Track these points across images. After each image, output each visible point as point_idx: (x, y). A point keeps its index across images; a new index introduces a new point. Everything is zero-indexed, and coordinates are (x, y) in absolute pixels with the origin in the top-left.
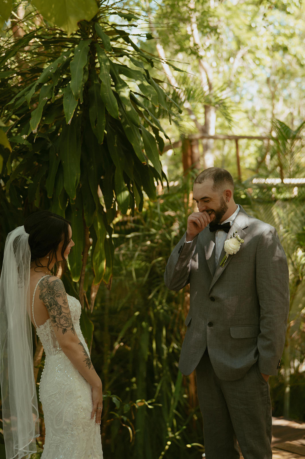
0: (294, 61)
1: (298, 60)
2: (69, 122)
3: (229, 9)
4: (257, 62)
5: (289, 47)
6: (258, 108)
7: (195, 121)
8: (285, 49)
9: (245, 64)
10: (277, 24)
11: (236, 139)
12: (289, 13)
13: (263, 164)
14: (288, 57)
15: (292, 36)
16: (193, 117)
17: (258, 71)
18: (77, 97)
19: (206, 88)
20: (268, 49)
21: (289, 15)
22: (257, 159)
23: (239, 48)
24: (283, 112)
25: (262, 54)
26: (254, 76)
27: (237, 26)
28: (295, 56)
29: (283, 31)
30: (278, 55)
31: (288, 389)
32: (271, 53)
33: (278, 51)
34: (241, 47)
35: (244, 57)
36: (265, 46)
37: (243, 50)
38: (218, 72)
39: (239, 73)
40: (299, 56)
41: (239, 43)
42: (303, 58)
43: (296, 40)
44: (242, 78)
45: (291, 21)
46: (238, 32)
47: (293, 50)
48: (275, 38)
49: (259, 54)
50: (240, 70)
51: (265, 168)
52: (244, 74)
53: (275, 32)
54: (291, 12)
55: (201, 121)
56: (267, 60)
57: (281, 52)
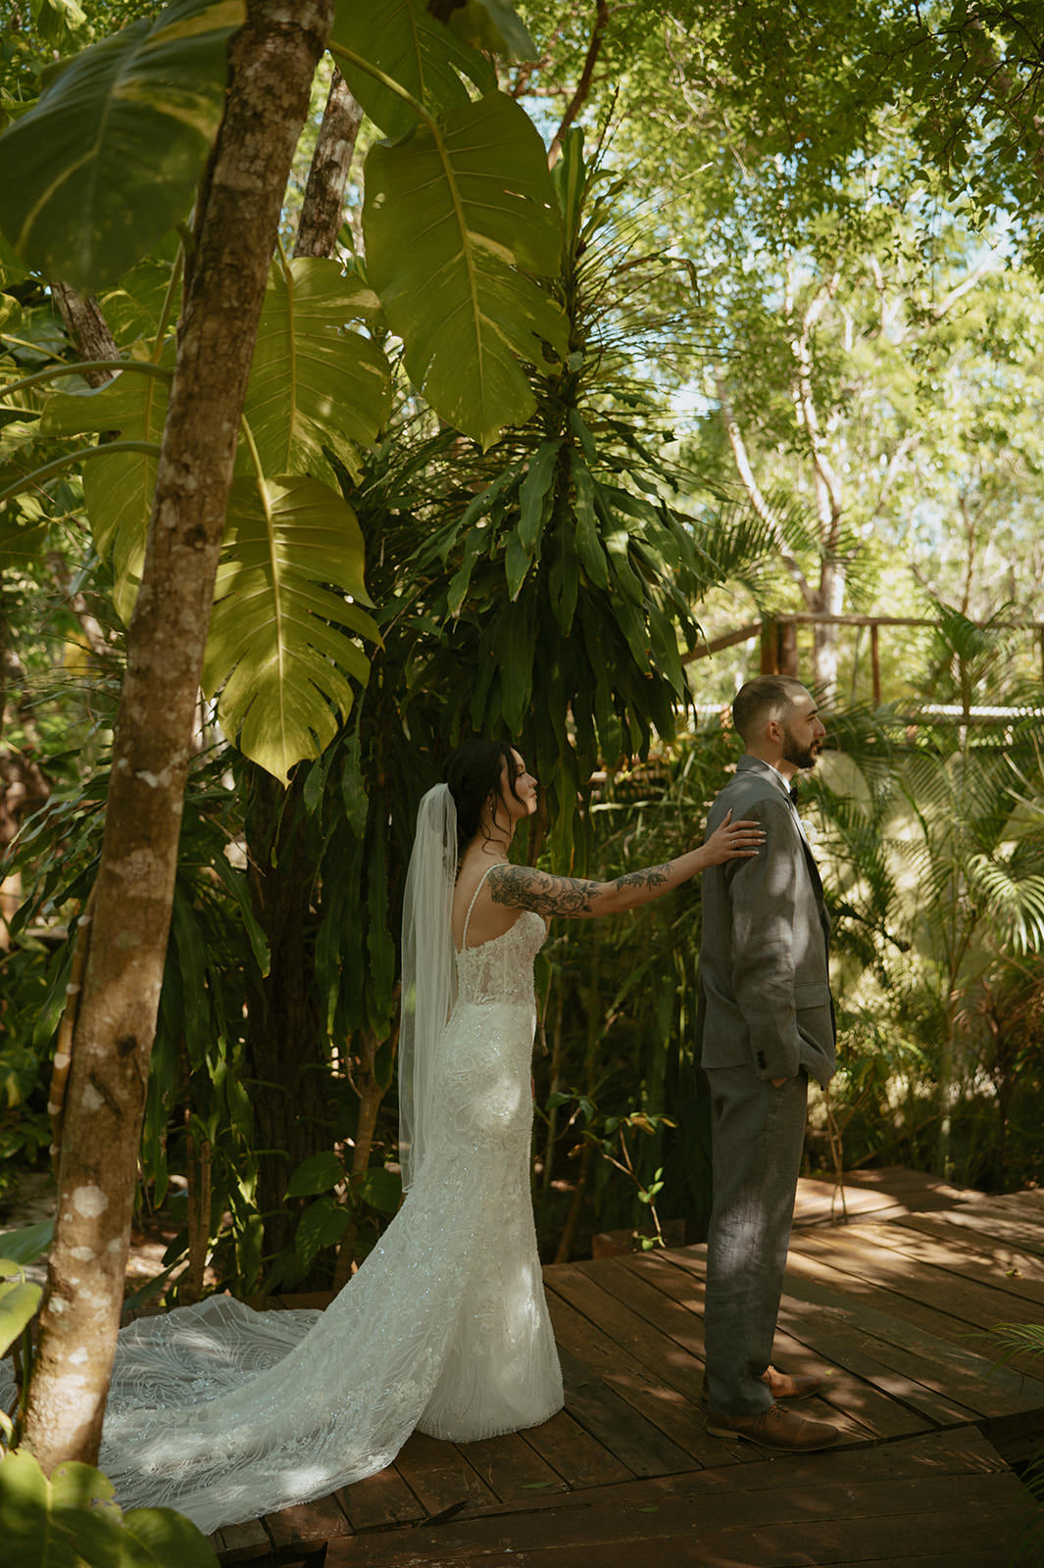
0: (1021, 461)
1: (1027, 460)
2: (515, 598)
3: (882, 354)
4: (939, 465)
5: (1010, 432)
6: (944, 558)
7: (802, 583)
8: (1002, 437)
9: (913, 466)
10: (985, 384)
11: (875, 624)
12: (1013, 362)
13: (944, 676)
14: (1007, 454)
15: (1016, 410)
16: (797, 575)
17: (938, 483)
18: (529, 550)
19: (826, 517)
20: (963, 437)
21: (1013, 368)
22: (931, 664)
23: (902, 435)
24: (994, 567)
25: (950, 447)
26: (930, 494)
27: (896, 389)
28: (1022, 451)
29: (997, 398)
30: (985, 449)
31: (946, 1125)
32: (971, 445)
33: (985, 441)
34: (908, 432)
35: (913, 455)
36: (957, 430)
37: (912, 438)
38: (856, 484)
39: (900, 487)
40: (1029, 452)
41: (904, 424)
42: (1038, 457)
43: (1025, 418)
44: (906, 498)
45: (1016, 378)
46: (900, 402)
47: (1017, 441)
48: (979, 414)
49: (942, 447)
50: (900, 480)
51: (951, 682)
52: (908, 490)
53: (980, 401)
54: (1018, 360)
55: (813, 584)
56: (961, 460)
57: (991, 443)
